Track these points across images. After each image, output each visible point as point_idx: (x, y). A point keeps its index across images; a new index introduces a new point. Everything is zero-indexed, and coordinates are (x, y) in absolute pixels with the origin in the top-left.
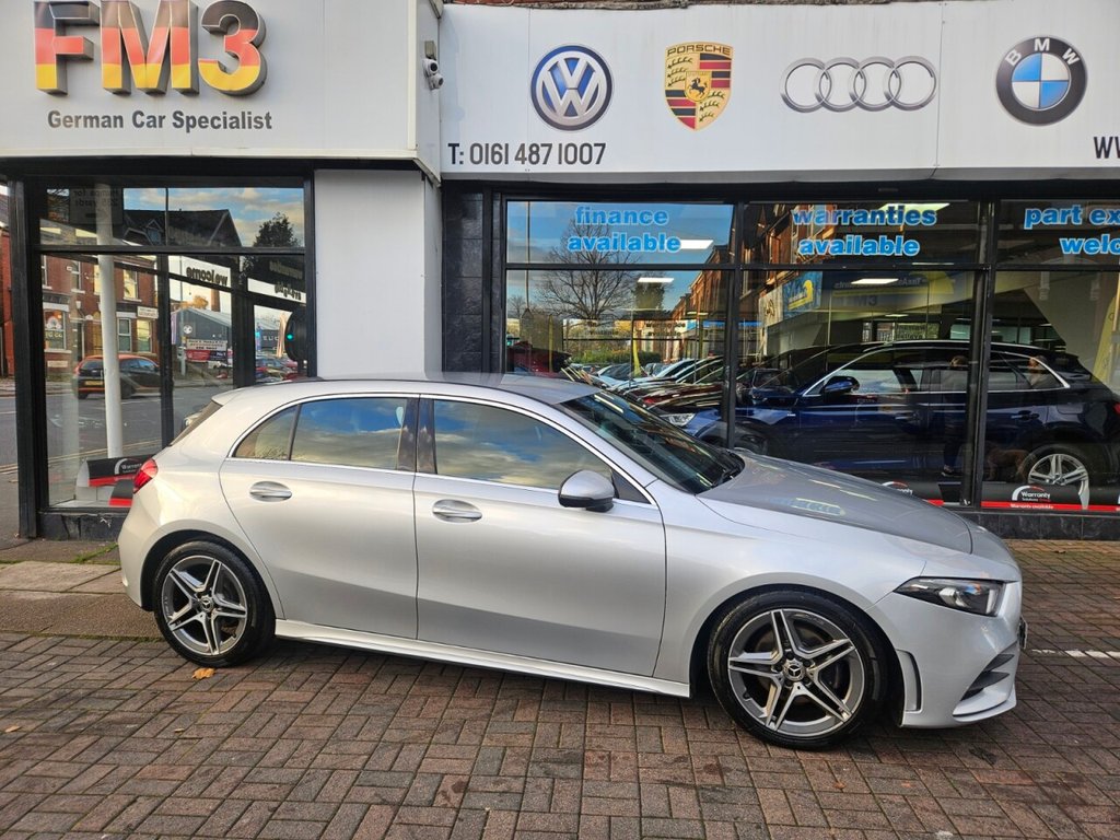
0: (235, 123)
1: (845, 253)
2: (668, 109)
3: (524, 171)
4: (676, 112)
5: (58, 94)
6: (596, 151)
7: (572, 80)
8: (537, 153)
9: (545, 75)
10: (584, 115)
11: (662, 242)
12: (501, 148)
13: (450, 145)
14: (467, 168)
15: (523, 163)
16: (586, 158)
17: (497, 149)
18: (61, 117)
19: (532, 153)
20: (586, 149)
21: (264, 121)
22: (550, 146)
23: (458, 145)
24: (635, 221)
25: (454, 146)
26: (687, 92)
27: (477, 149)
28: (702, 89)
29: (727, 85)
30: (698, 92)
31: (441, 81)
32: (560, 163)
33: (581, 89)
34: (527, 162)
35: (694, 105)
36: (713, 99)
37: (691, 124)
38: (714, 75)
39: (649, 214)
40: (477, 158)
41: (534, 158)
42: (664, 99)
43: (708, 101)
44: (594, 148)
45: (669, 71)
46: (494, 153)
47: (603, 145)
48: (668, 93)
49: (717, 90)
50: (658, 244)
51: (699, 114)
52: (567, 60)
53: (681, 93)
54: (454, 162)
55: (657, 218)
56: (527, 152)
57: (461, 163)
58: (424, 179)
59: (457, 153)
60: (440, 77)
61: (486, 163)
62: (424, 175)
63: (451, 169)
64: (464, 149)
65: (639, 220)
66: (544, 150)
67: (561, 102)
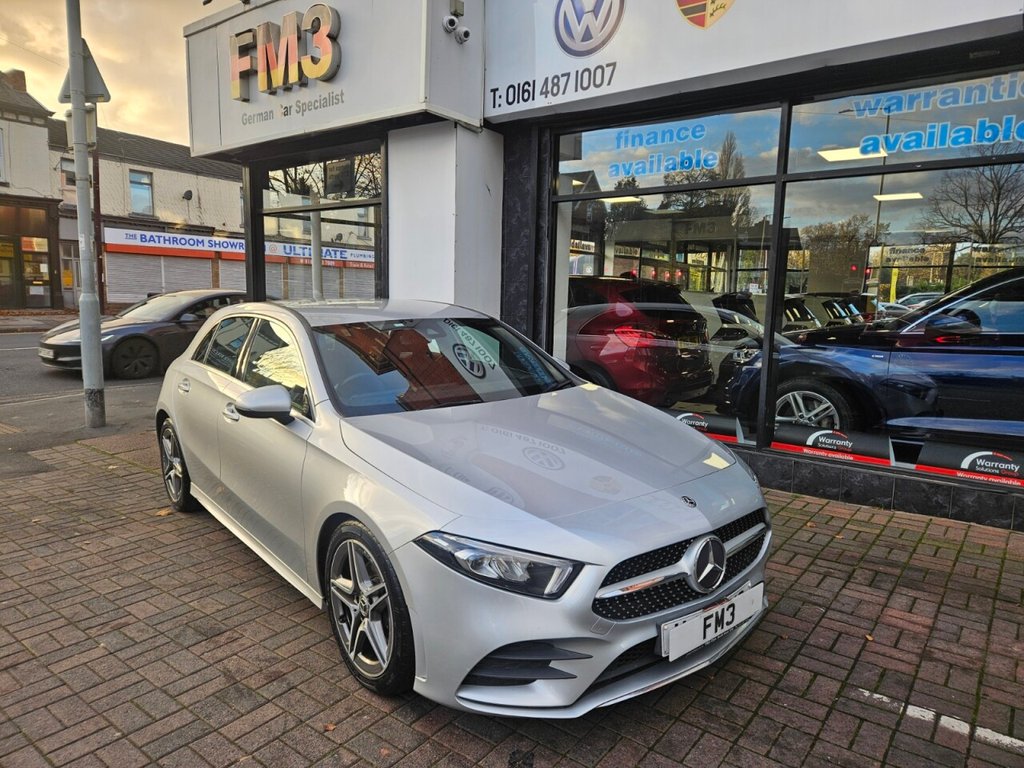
0: (326, 103)
2: (677, 11)
3: (547, 105)
4: (686, 12)
5: (246, 100)
6: (608, 72)
8: (557, 85)
10: (598, 37)
12: (529, 85)
13: (492, 91)
14: (504, 110)
15: (547, 96)
17: (526, 87)
18: (247, 117)
19: (554, 85)
20: (599, 71)
21: (339, 97)
22: (568, 75)
23: (497, 89)
24: (671, 139)
25: (494, 91)
27: (511, 90)
31: (467, 34)
32: (576, 90)
33: (596, 11)
34: (549, 95)
37: (700, 22)
39: (687, 129)
40: (511, 100)
41: (555, 91)
44: (606, 69)
46: (524, 92)
47: (614, 64)
50: (693, 161)
51: (710, 8)
54: (494, 107)
55: (694, 133)
56: (550, 85)
57: (500, 106)
58: (456, 127)
59: (497, 97)
60: (465, 29)
61: (518, 102)
62: (456, 123)
63: (493, 113)
64: (502, 92)
65: (675, 137)
66: (563, 80)
67: (579, 28)
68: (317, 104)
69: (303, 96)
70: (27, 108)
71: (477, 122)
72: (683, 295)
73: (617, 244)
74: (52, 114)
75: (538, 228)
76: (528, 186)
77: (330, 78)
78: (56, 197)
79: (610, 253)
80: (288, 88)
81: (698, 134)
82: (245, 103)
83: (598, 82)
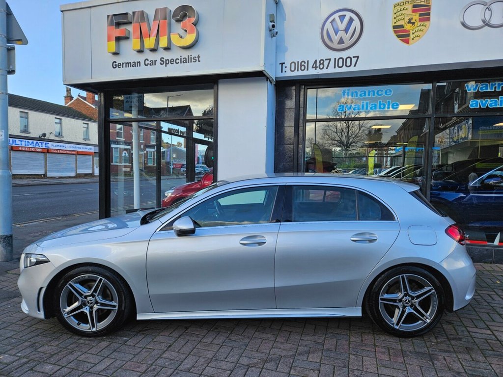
0: (185, 61)
1: (498, 106)
2: (394, 35)
3: (316, 73)
4: (398, 36)
5: (116, 54)
6: (354, 60)
7: (342, 26)
8: (323, 64)
9: (328, 25)
10: (347, 43)
11: (389, 105)
12: (305, 63)
13: (280, 64)
14: (288, 74)
15: (316, 69)
16: (348, 64)
17: (303, 64)
18: (117, 64)
19: (320, 64)
20: (349, 60)
21: (197, 59)
22: (330, 60)
23: (284, 63)
24: (374, 95)
25: (282, 64)
26: (405, 26)
27: (293, 65)
28: (413, 23)
29: (428, 20)
30: (411, 25)
31: (277, 33)
32: (335, 67)
33: (346, 30)
34: (318, 69)
35: (409, 31)
36: (420, 28)
37: (407, 42)
38: (420, 15)
39: (382, 91)
40: (293, 69)
41: (321, 66)
42: (392, 30)
43: (417, 29)
44: (353, 59)
45: (395, 16)
46: (301, 66)
47: (358, 57)
48: (394, 27)
49: (422, 23)
50: (386, 106)
51: (412, 36)
52: (339, 16)
53: (402, 26)
54: (282, 72)
55: (386, 93)
56: (318, 64)
57: (285, 72)
59: (284, 67)
60: (277, 31)
61: (298, 71)
62: (268, 78)
63: (281, 75)
64: (287, 65)
65: (376, 94)
66: (326, 62)
67: (336, 38)
68: (178, 61)
69: (167, 56)
77: (190, 47)
81: (388, 93)
82: (114, 56)
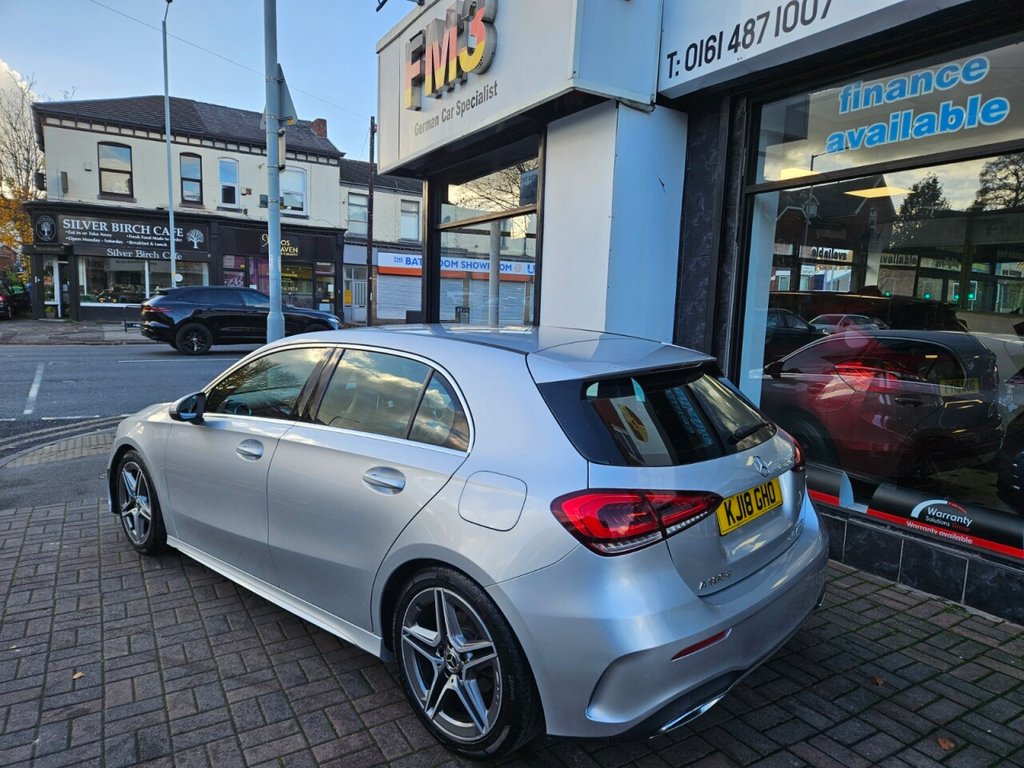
3: (736, 62)
5: (418, 109)
8: (751, 32)
12: (715, 40)
13: (668, 56)
14: (684, 78)
15: (736, 51)
17: (711, 43)
19: (747, 32)
21: (493, 90)
22: (767, 15)
23: (675, 53)
25: (671, 56)
27: (692, 50)
32: (777, 34)
34: (740, 48)
40: (690, 65)
41: (748, 41)
46: (708, 49)
54: (671, 76)
55: (967, 76)
57: (677, 74)
58: (617, 107)
59: (675, 62)
61: (700, 65)
62: (618, 102)
63: (668, 84)
64: (681, 56)
65: (934, 84)
66: (759, 24)
68: (474, 102)
69: (463, 95)
70: (325, 152)
71: (646, 99)
72: (959, 316)
73: (886, 251)
74: (343, 154)
75: (724, 230)
76: (715, 176)
77: (485, 69)
78: (344, 228)
79: (874, 263)
80: (451, 90)
81: (971, 74)
82: (418, 112)
83: (808, 16)
